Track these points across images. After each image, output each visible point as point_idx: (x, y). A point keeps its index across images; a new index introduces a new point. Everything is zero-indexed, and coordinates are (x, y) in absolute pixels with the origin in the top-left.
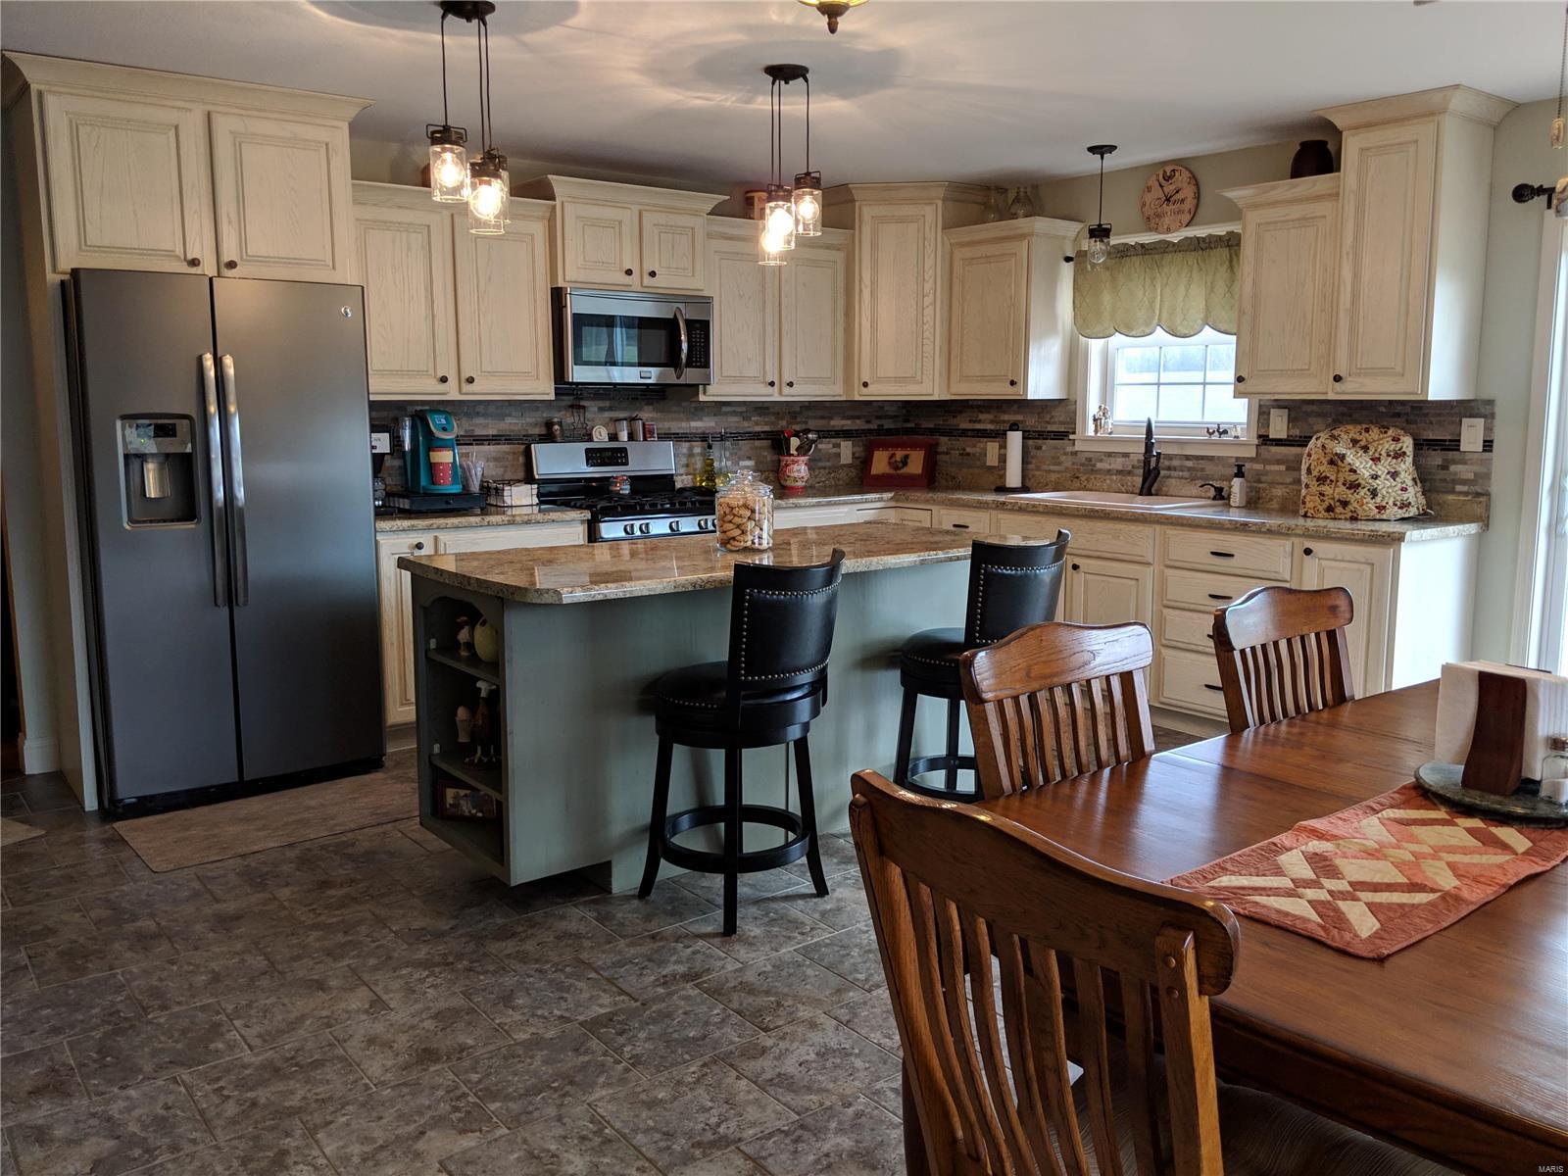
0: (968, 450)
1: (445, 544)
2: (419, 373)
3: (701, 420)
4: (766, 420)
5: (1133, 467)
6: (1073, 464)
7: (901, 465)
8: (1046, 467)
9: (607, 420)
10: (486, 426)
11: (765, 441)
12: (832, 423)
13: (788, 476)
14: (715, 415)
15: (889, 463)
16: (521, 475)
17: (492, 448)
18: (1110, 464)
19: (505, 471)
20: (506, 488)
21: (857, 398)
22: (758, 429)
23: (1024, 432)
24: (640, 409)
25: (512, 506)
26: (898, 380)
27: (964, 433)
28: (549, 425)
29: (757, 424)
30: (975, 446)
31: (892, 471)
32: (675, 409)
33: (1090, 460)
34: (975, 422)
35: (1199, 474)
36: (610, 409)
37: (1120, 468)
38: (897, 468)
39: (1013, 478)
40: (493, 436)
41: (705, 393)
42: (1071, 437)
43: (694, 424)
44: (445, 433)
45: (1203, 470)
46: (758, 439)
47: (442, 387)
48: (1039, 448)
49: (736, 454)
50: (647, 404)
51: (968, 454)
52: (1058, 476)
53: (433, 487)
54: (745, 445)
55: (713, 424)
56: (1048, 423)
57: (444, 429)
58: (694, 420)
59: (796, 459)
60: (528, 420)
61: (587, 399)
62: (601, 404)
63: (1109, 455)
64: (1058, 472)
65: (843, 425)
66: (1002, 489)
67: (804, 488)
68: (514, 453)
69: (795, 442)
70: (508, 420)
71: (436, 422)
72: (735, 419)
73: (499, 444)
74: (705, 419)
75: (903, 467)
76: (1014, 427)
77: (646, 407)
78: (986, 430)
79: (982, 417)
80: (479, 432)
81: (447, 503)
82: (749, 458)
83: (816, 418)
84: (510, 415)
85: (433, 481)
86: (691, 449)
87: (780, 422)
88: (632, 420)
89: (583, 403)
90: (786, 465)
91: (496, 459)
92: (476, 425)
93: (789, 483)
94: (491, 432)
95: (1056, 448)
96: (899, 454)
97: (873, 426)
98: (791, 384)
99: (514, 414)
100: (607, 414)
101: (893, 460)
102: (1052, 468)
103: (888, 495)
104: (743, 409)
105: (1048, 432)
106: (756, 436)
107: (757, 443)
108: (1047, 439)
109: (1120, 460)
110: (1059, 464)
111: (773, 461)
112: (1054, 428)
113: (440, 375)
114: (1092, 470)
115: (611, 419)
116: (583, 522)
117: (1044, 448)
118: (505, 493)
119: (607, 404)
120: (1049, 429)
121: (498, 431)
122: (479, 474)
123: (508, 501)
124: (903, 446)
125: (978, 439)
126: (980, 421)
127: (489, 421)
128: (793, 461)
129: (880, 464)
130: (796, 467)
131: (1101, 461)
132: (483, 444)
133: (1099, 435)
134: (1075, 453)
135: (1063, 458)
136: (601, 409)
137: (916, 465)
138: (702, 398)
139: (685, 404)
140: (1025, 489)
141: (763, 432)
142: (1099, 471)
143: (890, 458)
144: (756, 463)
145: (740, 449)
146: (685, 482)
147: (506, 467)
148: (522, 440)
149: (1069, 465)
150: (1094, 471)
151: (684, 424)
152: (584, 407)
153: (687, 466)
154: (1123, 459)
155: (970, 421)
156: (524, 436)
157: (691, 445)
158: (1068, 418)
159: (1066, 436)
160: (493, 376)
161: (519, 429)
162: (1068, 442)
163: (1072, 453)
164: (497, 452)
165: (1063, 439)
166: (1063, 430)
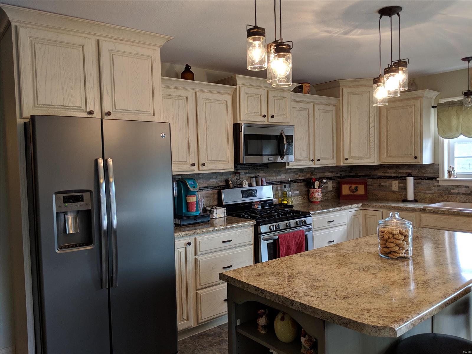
0: (382, 184)
1: (199, 241)
2: (183, 162)
3: (280, 176)
4: (303, 174)
6: (438, 190)
7: (355, 191)
8: (423, 191)
11: (302, 183)
12: (325, 174)
13: (314, 197)
14: (285, 173)
15: (350, 190)
16: (216, 203)
17: (205, 192)
18: (458, 190)
19: (210, 202)
20: (215, 210)
21: (342, 165)
22: (300, 178)
23: (414, 177)
24: (259, 172)
25: (217, 218)
26: (360, 157)
27: (380, 177)
28: (227, 181)
29: (300, 176)
30: (386, 182)
31: (351, 193)
32: (271, 172)
33: (448, 189)
34: (385, 173)
36: (249, 173)
37: (464, 192)
38: (353, 192)
39: (410, 196)
41: (288, 165)
42: (437, 179)
43: (278, 177)
44: (194, 188)
46: (300, 182)
47: (193, 168)
48: (420, 183)
49: (293, 189)
50: (262, 170)
51: (383, 186)
52: (432, 195)
53: (189, 213)
54: (295, 185)
55: (284, 177)
56: (424, 173)
57: (194, 187)
59: (317, 190)
60: (219, 179)
61: (240, 170)
62: (245, 171)
63: (458, 187)
64: (431, 194)
65: (329, 175)
66: (405, 201)
67: (319, 202)
68: (214, 194)
69: (317, 183)
70: (212, 180)
71: (190, 183)
74: (282, 175)
75: (356, 192)
76: (410, 175)
77: (261, 172)
78: (392, 176)
79: (389, 171)
81: (195, 220)
82: (297, 190)
83: (320, 173)
84: (212, 178)
85: (188, 210)
86: (277, 187)
87: (308, 175)
88: (257, 177)
90: (313, 193)
91: (207, 197)
93: (314, 200)
94: (205, 185)
95: (429, 184)
96: (353, 186)
97: (339, 175)
98: (319, 160)
100: (247, 175)
101: (351, 189)
102: (427, 192)
103: (360, 205)
104: (295, 170)
105: (424, 177)
106: (298, 181)
107: (300, 184)
108: (424, 180)
109: (464, 189)
110: (431, 190)
111: (305, 191)
112: (428, 175)
113: (192, 163)
114: (449, 193)
115: (249, 177)
116: (252, 226)
117: (422, 183)
118: (215, 213)
119: (247, 171)
120: (424, 176)
121: (208, 185)
122: (203, 204)
123: (216, 216)
124: (355, 183)
125: (388, 180)
126: (388, 173)
127: (204, 181)
129: (346, 190)
130: (317, 193)
131: (453, 189)
133: (452, 178)
134: (440, 186)
135: (433, 188)
136: (245, 173)
137: (361, 190)
138: (287, 167)
139: (274, 169)
140: (415, 201)
141: (302, 179)
142: (453, 193)
143: (350, 188)
144: (299, 192)
145: (294, 187)
146: (276, 202)
147: (211, 200)
148: (216, 188)
149: (436, 191)
150: (449, 194)
151: (274, 178)
152: (239, 173)
153: (276, 195)
155: (383, 173)
156: (218, 186)
157: (277, 186)
158: (435, 172)
159: (434, 179)
160: (212, 162)
161: (216, 184)
162: (436, 181)
163: (437, 186)
164: (207, 194)
165: (432, 180)
166: (432, 176)
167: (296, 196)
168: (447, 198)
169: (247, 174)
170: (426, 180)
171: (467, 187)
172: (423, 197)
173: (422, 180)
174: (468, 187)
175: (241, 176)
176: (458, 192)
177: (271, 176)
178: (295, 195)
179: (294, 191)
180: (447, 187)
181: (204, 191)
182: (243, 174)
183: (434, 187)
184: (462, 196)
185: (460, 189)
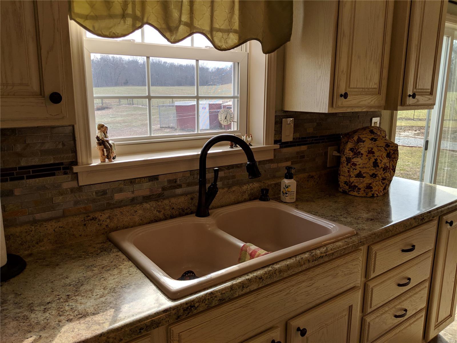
5: (164, 189)
6: (76, 203)
18: (133, 192)
33: (104, 193)
35: (230, 181)
37: (147, 193)
45: (234, 177)
52: (60, 224)
63: (132, 181)
64: (57, 219)
95: (43, 188)
102: (38, 216)
105: (21, 168)
108: (22, 178)
109: (147, 185)
110: (52, 208)
112: (35, 161)
114: (111, 204)
117: (17, 192)
120: (23, 164)
131: (121, 191)
134: (80, 188)
135: (58, 199)
142: (120, 204)
149: (72, 206)
154: (150, 183)
158: (60, 146)
159: (59, 169)
162: (66, 176)
163: (72, 190)
165: (54, 175)
166: (52, 162)
168: (108, 221)
170: (29, 178)
171: (154, 178)
172: (29, 238)
173: (12, 180)
174: (157, 179)
176: (133, 196)
180: (103, 187)
183: (61, 197)
184: (147, 206)
185: (136, 186)
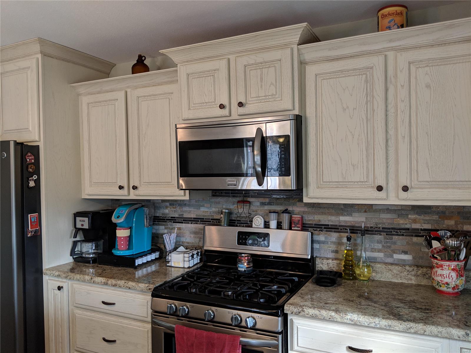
4: (427, 218)
9: (267, 212)
10: (190, 212)
14: (365, 212)
19: (200, 241)
24: (294, 204)
29: (415, 221)
36: (269, 204)
40: (194, 218)
46: (416, 236)
47: (121, 192)
49: (390, 247)
54: (400, 241)
55: (363, 219)
58: (342, 215)
59: (440, 263)
61: (252, 197)
62: (262, 200)
70: (202, 209)
72: (389, 216)
73: (197, 223)
74: (356, 214)
77: (298, 203)
80: (186, 215)
82: (406, 253)
84: (203, 206)
86: (340, 238)
88: (282, 212)
89: (249, 199)
91: (195, 233)
92: (186, 211)
94: (193, 216)
98: (406, 189)
99: (205, 205)
100: (267, 208)
107: (415, 239)
119: (267, 200)
127: (192, 209)
128: (437, 264)
132: (188, 223)
136: (263, 204)
144: (414, 258)
145: (395, 243)
146: (331, 265)
148: (210, 222)
152: (249, 202)
153: (336, 252)
156: (212, 219)
157: (340, 235)
160: (151, 185)
161: (209, 216)
164: (196, 228)
167: (396, 264)
169: (265, 205)
175: (252, 208)
177: (325, 214)
178: (395, 262)
179: (394, 253)
181: (191, 224)
182: (259, 204)
